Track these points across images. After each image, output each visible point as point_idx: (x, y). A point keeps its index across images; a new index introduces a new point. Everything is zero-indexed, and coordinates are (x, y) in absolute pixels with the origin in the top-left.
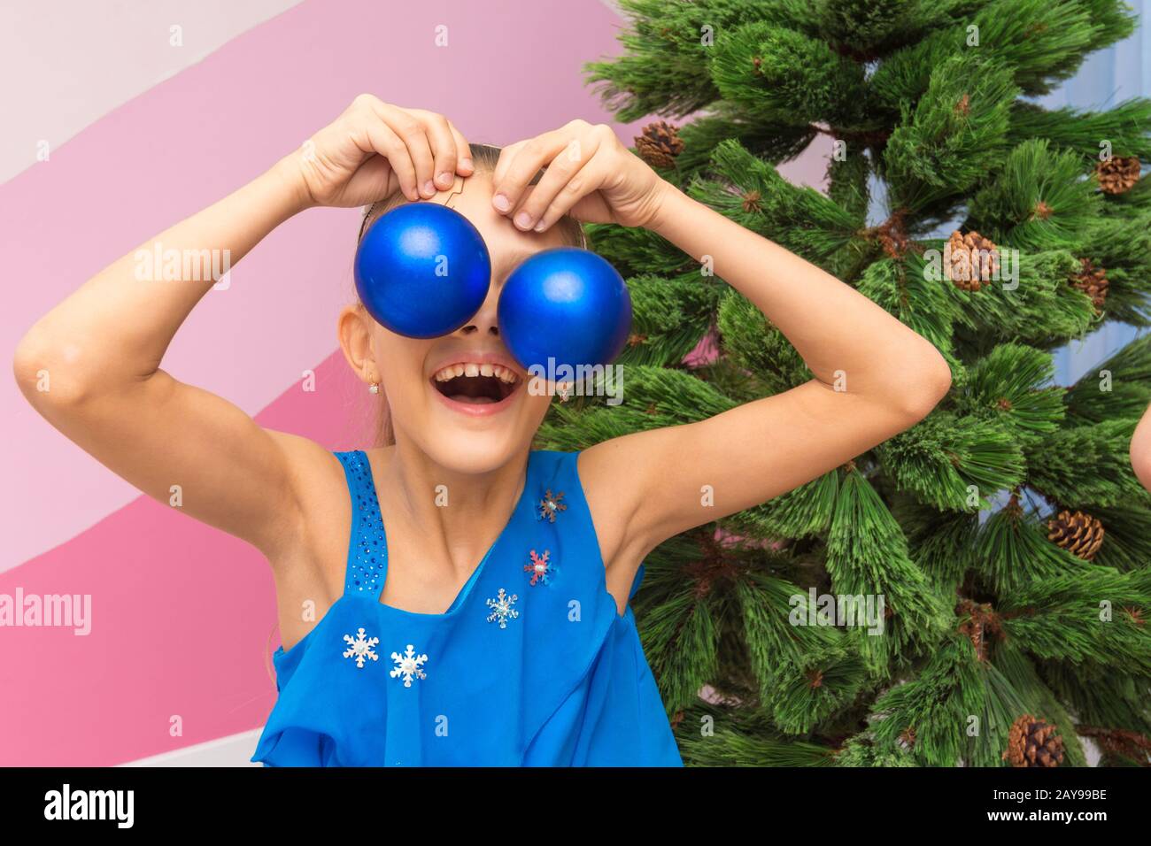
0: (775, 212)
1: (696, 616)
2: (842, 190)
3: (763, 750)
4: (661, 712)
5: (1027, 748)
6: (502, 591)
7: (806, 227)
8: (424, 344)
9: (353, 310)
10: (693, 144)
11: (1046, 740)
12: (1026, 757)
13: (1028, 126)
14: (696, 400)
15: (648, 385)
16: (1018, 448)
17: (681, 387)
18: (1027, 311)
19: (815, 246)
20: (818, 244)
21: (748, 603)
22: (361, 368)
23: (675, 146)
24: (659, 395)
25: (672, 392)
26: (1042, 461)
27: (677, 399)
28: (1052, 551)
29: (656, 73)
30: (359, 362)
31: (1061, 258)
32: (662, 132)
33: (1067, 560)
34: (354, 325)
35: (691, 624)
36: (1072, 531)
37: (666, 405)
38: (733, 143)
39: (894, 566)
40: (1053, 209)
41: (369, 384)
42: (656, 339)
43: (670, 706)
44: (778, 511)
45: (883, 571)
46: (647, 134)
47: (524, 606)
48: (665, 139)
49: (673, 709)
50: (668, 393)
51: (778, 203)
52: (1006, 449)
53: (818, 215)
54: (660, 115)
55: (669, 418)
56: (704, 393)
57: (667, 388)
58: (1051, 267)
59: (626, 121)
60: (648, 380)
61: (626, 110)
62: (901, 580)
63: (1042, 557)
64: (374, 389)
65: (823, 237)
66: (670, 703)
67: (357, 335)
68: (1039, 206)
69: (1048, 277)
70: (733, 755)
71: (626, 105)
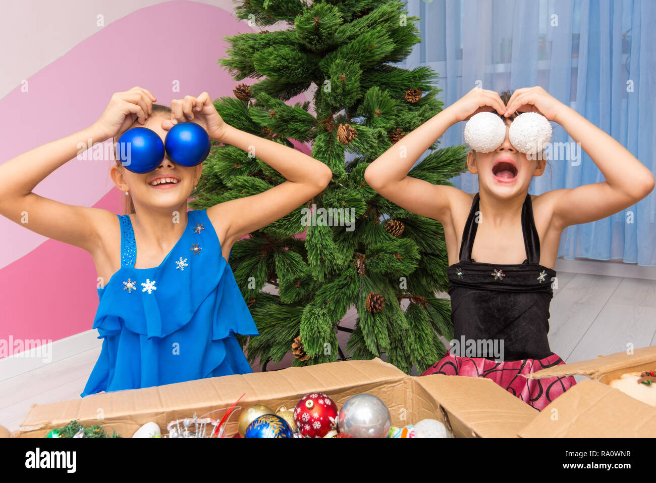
0: (279, 118)
1: (259, 266)
2: (319, 104)
3: (284, 310)
4: (242, 299)
5: (371, 303)
6: (181, 258)
7: (295, 122)
8: (144, 175)
9: (116, 167)
10: (267, 86)
11: (377, 300)
12: (371, 306)
13: (382, 79)
14: (258, 187)
15: (239, 183)
16: (363, 199)
17: (252, 183)
18: (371, 150)
19: (299, 129)
20: (300, 128)
21: (277, 259)
22: (121, 187)
23: (248, 93)
24: (244, 187)
25: (248, 185)
26: (382, 203)
27: (251, 188)
28: (386, 235)
29: (245, 63)
30: (120, 185)
31: (379, 132)
32: (242, 88)
33: (390, 238)
34: (116, 173)
35: (257, 268)
36: (393, 227)
37: (246, 190)
38: (263, 93)
39: (324, 244)
40: (382, 112)
41: (125, 192)
42: (242, 166)
43: (246, 297)
44: (285, 226)
45: (320, 245)
46: (237, 89)
47: (191, 262)
48: (244, 91)
49: (247, 298)
50: (247, 185)
51: (280, 115)
52: (359, 200)
53: (299, 118)
54: (250, 77)
55: (249, 195)
56: (261, 185)
57: (246, 184)
58: (375, 135)
59: (238, 80)
60: (239, 181)
61: (238, 75)
62: (326, 248)
63: (382, 237)
64: (127, 193)
65: (302, 125)
66: (246, 296)
67: (118, 176)
68: (377, 111)
69: (375, 138)
70: (273, 313)
71: (238, 74)
